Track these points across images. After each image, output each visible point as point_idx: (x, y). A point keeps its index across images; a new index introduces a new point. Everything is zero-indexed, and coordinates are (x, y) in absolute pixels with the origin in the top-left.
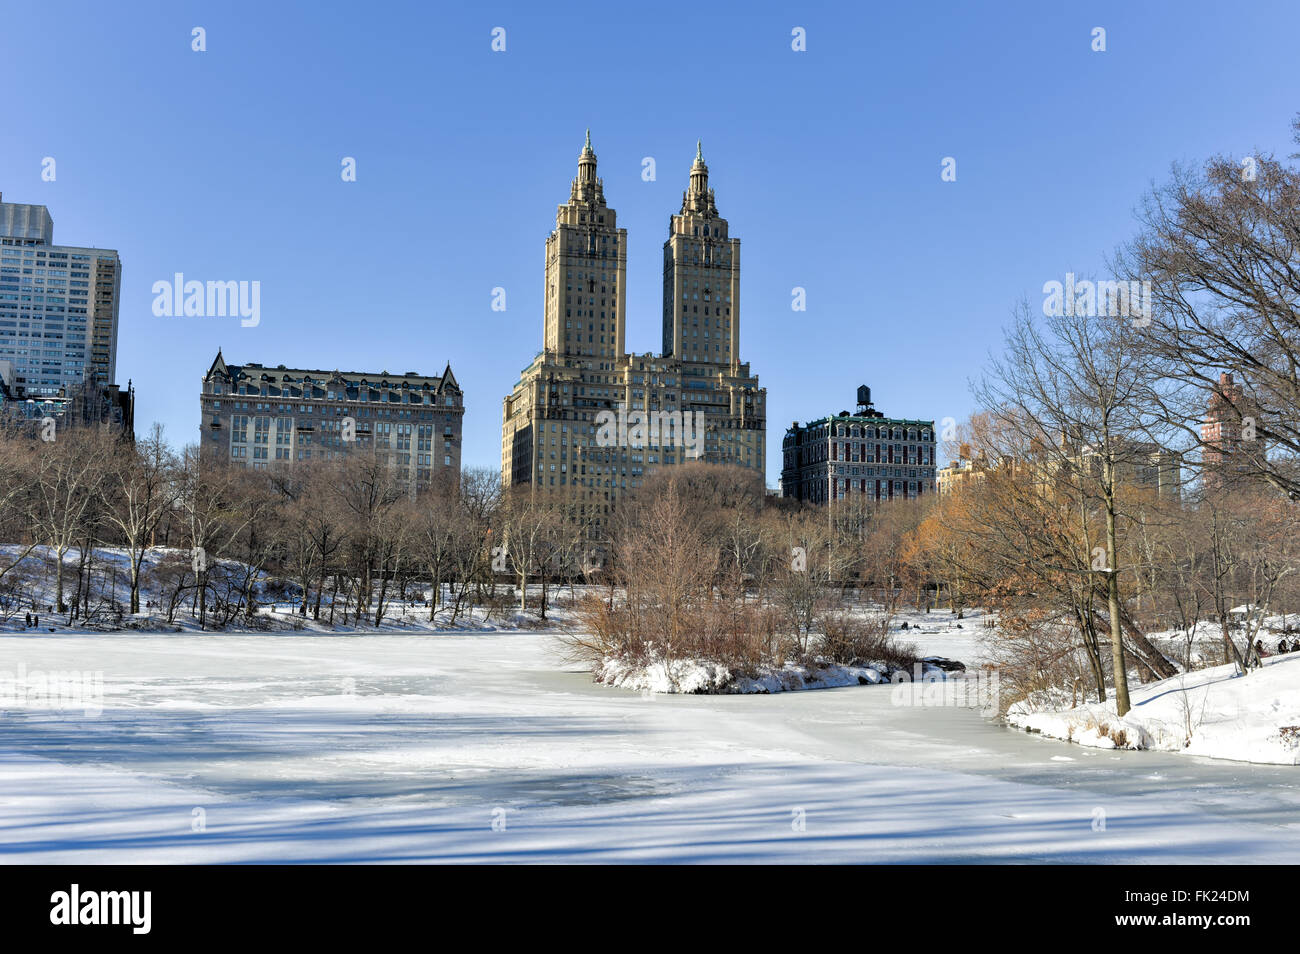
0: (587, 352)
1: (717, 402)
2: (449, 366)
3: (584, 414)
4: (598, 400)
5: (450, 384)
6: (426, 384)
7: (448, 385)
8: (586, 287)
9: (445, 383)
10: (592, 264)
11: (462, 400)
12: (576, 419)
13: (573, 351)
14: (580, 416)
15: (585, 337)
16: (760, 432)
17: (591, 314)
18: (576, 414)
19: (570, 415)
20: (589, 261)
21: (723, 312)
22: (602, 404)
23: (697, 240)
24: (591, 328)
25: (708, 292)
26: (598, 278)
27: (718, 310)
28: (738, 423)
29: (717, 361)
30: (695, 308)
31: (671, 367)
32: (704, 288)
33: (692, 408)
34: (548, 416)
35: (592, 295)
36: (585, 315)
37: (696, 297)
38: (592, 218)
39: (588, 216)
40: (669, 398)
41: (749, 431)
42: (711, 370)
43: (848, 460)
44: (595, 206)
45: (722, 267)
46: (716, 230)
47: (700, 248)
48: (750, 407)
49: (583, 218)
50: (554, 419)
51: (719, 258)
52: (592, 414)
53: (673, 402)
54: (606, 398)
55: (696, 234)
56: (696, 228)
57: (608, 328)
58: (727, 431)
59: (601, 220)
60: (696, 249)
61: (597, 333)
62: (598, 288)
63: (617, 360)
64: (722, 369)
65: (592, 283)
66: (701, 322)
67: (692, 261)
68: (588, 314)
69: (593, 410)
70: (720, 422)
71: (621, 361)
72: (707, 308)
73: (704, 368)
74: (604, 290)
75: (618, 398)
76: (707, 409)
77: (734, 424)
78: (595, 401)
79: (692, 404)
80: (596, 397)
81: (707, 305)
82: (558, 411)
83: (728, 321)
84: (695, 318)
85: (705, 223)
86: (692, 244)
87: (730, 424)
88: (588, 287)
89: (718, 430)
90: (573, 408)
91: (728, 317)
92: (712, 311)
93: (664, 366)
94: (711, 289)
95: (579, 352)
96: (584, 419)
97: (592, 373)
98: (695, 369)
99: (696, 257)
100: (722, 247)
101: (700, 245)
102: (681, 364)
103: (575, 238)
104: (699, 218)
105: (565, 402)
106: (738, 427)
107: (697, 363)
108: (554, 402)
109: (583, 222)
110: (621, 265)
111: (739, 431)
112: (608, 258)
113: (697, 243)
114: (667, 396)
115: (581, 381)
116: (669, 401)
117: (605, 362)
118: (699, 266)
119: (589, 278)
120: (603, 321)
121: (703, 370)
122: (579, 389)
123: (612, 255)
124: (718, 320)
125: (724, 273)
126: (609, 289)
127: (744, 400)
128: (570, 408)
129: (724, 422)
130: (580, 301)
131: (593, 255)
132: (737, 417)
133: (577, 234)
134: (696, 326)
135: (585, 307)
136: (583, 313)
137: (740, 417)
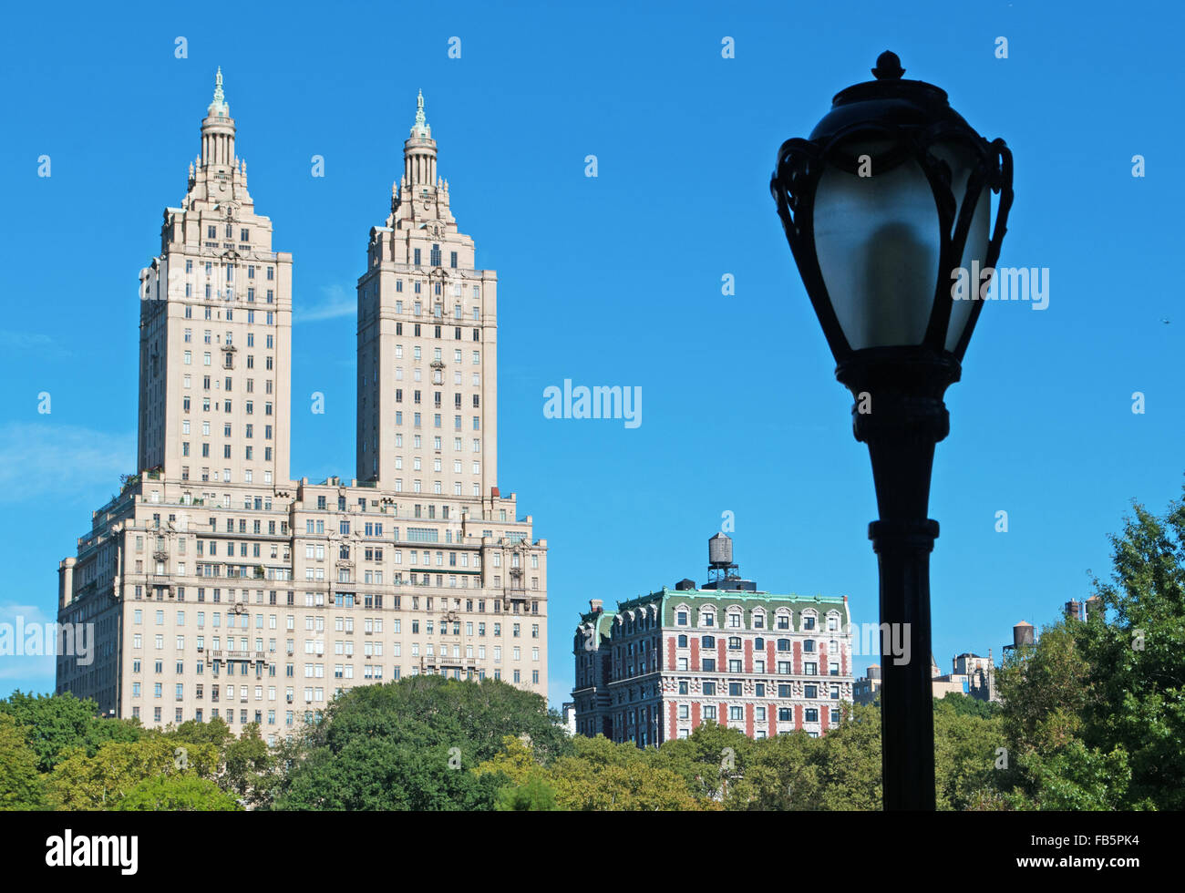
0: (224, 476)
1: (459, 568)
3: (217, 591)
4: (241, 565)
8: (218, 358)
10: (229, 317)
12: (201, 600)
13: (195, 476)
14: (209, 595)
15: (217, 451)
17: (228, 408)
18: (201, 591)
19: (191, 594)
20: (223, 312)
21: (467, 401)
22: (250, 571)
23: (420, 273)
24: (228, 432)
25: (439, 367)
26: (240, 342)
27: (458, 398)
28: (497, 606)
29: (456, 491)
30: (418, 396)
31: (375, 504)
32: (432, 361)
33: (413, 578)
34: (149, 595)
35: (229, 373)
36: (217, 408)
37: (417, 375)
38: (229, 233)
39: (221, 229)
40: (371, 559)
41: (516, 619)
42: (446, 508)
43: (695, 668)
44: (233, 212)
45: (466, 322)
46: (454, 255)
47: (425, 288)
48: (517, 574)
49: (212, 233)
50: (160, 599)
51: (458, 307)
52: (232, 590)
53: (379, 568)
54: (256, 561)
55: (418, 262)
56: (418, 252)
57: (259, 432)
58: (477, 619)
59: (245, 236)
60: (418, 289)
61: (239, 442)
62: (239, 360)
63: (277, 492)
64: (466, 505)
65: (230, 352)
66: (428, 419)
67: (412, 312)
68: (222, 407)
69: (232, 584)
70: (464, 602)
71: (283, 493)
72: (438, 396)
73: (434, 504)
74: (250, 363)
75: (280, 561)
76: (440, 581)
77: (490, 606)
78: (236, 568)
79: (412, 570)
80: (237, 558)
81: (438, 389)
82: (168, 587)
83: (476, 419)
84: (418, 415)
85: (433, 242)
86: (411, 280)
87: (482, 606)
88: (222, 358)
89: (460, 616)
90: (196, 581)
91: (478, 412)
92: (449, 400)
93: (362, 502)
94: (444, 362)
95: (205, 477)
96: (217, 600)
97: (231, 516)
98: (418, 506)
99: (419, 303)
100: (465, 285)
101: (425, 282)
102: (392, 498)
103: (199, 270)
104: (424, 233)
105: (181, 570)
106: (497, 611)
107: (420, 496)
108: (160, 569)
109: (212, 241)
110: (285, 318)
111: (499, 619)
112: (259, 306)
113: (420, 278)
114: (368, 555)
115: (209, 530)
116: (372, 565)
117: (254, 494)
118: (424, 319)
119: (223, 344)
120: (251, 419)
121: (432, 508)
122: (207, 543)
123: (266, 301)
124: (458, 418)
125: (467, 334)
126: (260, 362)
127: (507, 561)
128: (190, 580)
129: (470, 603)
130: (207, 384)
131: (230, 301)
132: (495, 594)
133: (202, 262)
134: (417, 428)
135: (217, 396)
136: (212, 406)
137: (500, 593)
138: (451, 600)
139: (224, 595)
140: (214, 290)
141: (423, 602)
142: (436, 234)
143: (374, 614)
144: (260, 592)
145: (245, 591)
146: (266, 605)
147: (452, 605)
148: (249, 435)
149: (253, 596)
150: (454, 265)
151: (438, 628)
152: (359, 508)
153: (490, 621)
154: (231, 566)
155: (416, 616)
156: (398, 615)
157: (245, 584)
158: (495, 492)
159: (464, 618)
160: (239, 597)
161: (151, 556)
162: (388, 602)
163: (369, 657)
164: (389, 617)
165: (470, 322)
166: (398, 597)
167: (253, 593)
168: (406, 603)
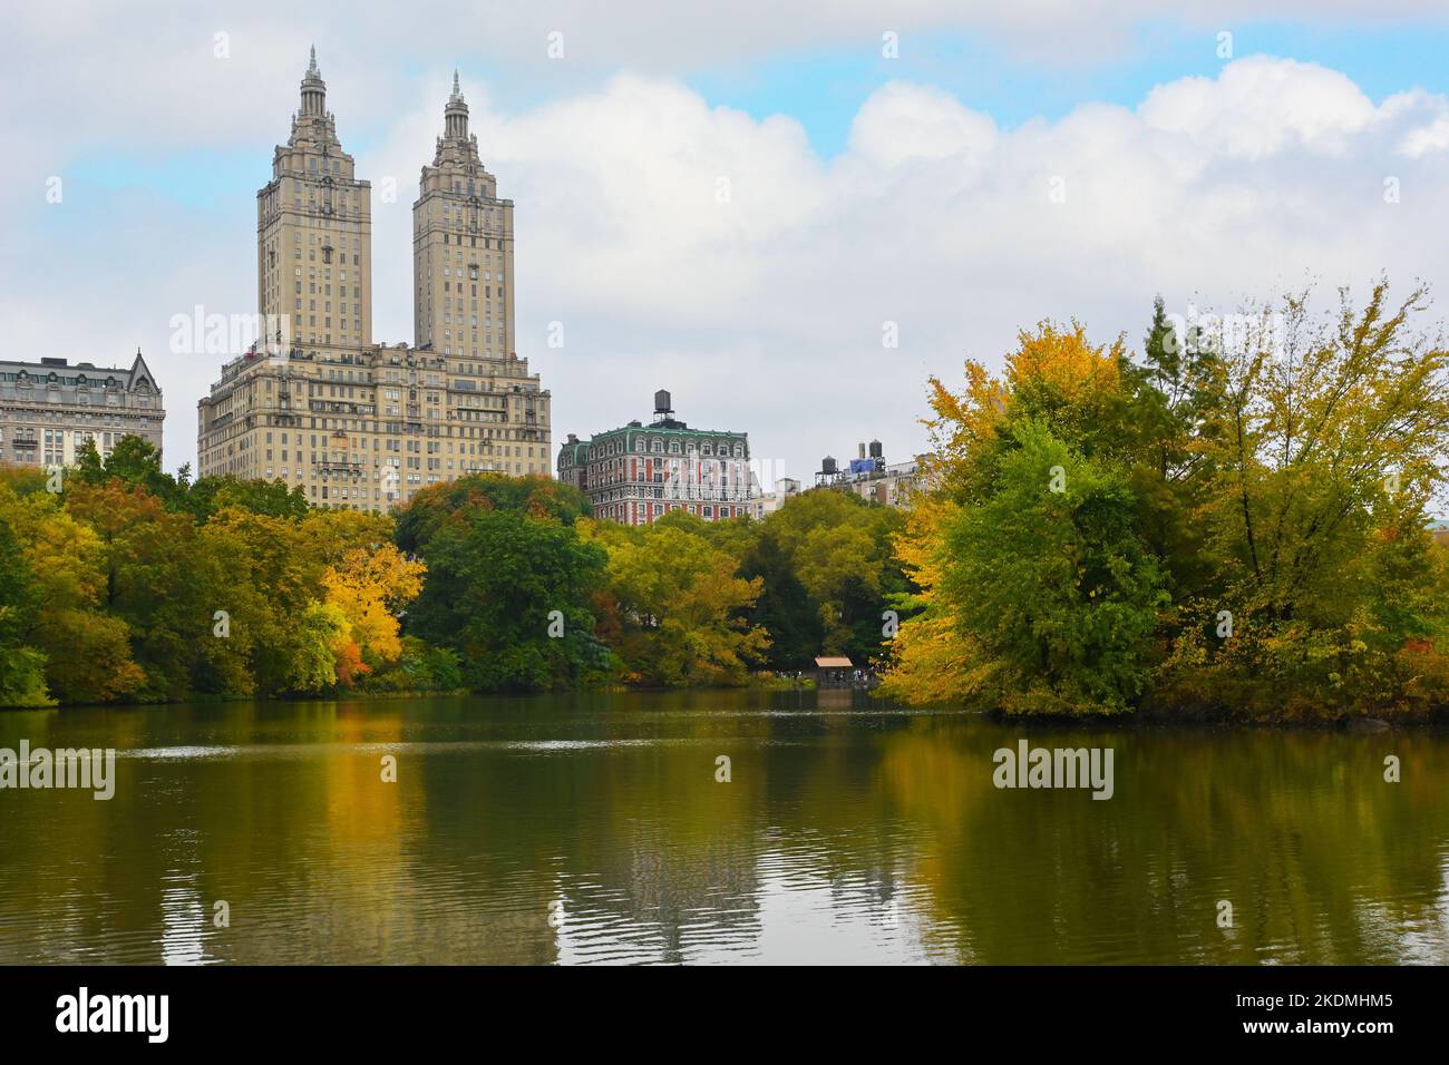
0: (326, 340)
1: (490, 408)
2: (139, 355)
3: (324, 421)
4: (340, 403)
5: (143, 378)
6: (111, 378)
7: (140, 379)
8: (320, 256)
9: (137, 376)
10: (327, 225)
11: (161, 402)
12: (314, 427)
14: (319, 423)
15: (320, 321)
16: (543, 446)
17: (328, 291)
18: (313, 420)
19: (306, 422)
20: (323, 221)
21: (493, 292)
22: (347, 408)
23: (460, 199)
24: (328, 308)
25: (475, 267)
26: (334, 244)
27: (487, 289)
28: (517, 435)
29: (488, 355)
30: (460, 285)
31: (433, 362)
32: (469, 262)
33: (460, 414)
34: (277, 422)
35: (327, 266)
36: (320, 292)
37: (459, 273)
38: (325, 163)
39: (320, 162)
40: (431, 401)
41: (531, 444)
42: (480, 367)
43: (649, 480)
45: (492, 235)
46: (483, 187)
47: (464, 210)
48: (531, 414)
49: (314, 164)
50: (285, 426)
51: (487, 224)
52: (335, 421)
53: (436, 407)
54: (351, 400)
55: (458, 191)
56: (458, 184)
57: (350, 309)
58: (504, 444)
59: (338, 167)
60: (459, 211)
61: (335, 316)
62: (335, 257)
63: (363, 352)
64: (492, 365)
65: (328, 250)
66: (467, 306)
67: (455, 227)
68: (323, 290)
69: (336, 416)
70: (495, 432)
71: (368, 352)
72: (474, 288)
73: (472, 363)
74: (343, 260)
75: (367, 400)
76: (478, 416)
77: (512, 435)
78: (337, 405)
79: (459, 409)
80: (337, 398)
81: (474, 282)
82: (290, 417)
83: (500, 304)
84: (460, 301)
85: (469, 177)
86: (454, 204)
87: (507, 435)
88: (323, 256)
89: (492, 442)
90: (309, 413)
91: (501, 299)
92: (481, 291)
93: (424, 360)
94: (479, 263)
95: (313, 341)
96: (324, 427)
98: (461, 365)
99: (459, 221)
100: (492, 210)
101: (463, 206)
102: (443, 358)
103: (305, 190)
104: (462, 172)
105: (298, 405)
106: (517, 439)
107: (463, 357)
108: (284, 405)
109: (314, 170)
111: (519, 444)
112: (348, 219)
113: (460, 203)
114: (429, 399)
115: (318, 377)
116: (432, 405)
117: (348, 353)
118: (464, 233)
119: (323, 244)
121: (470, 366)
122: (316, 387)
123: (352, 215)
124: (488, 303)
125: (494, 244)
126: (350, 259)
127: (524, 404)
128: (305, 413)
129: (499, 433)
130: (312, 273)
131: (328, 214)
132: (516, 426)
133: (307, 185)
134: (460, 309)
135: (320, 282)
136: (317, 290)
137: (519, 426)
138: (486, 431)
139: (330, 424)
140: (317, 205)
141: (467, 431)
142: (471, 171)
143: (434, 439)
144: (355, 422)
145: (344, 421)
146: (359, 432)
147: (487, 434)
148: (343, 311)
149: (350, 425)
150: (483, 194)
151: (477, 450)
152: (422, 365)
153: (513, 446)
154: (333, 403)
155: (462, 441)
156: (450, 440)
157: (344, 416)
158: (513, 356)
159: (495, 444)
160: (340, 425)
161: (277, 394)
162: (443, 431)
163: (431, 469)
164: (444, 442)
165: (495, 236)
166: (450, 428)
167: (349, 423)
168: (456, 431)
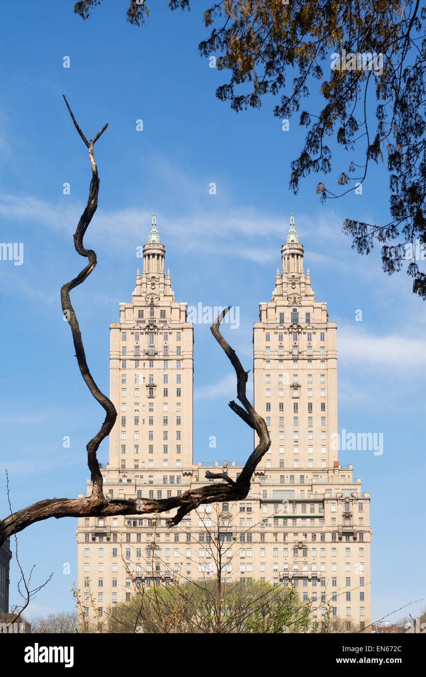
0: (151, 465)
1: (308, 514)
3: (139, 535)
4: (156, 518)
8: (144, 392)
10: (151, 365)
12: (128, 541)
13: (130, 465)
14: (134, 537)
15: (144, 449)
17: (151, 422)
18: (128, 535)
19: (122, 538)
20: (147, 362)
21: (317, 408)
23: (282, 328)
24: (151, 437)
25: (296, 387)
26: (158, 380)
27: (310, 406)
28: (334, 537)
29: (310, 465)
30: (281, 406)
32: (291, 383)
33: (276, 522)
34: (94, 539)
35: (151, 400)
36: (144, 423)
37: (281, 393)
38: (152, 313)
39: (147, 312)
40: (244, 511)
41: (348, 545)
42: (302, 477)
44: (155, 300)
45: (314, 357)
46: (308, 315)
47: (285, 337)
48: (347, 516)
49: (141, 314)
50: (101, 542)
51: (310, 347)
52: (149, 534)
53: (249, 516)
54: (166, 516)
55: (282, 321)
56: (282, 315)
57: (172, 436)
58: (319, 546)
59: (163, 314)
60: (281, 338)
61: (158, 443)
62: (158, 392)
63: (184, 472)
64: (316, 474)
65: (151, 387)
66: (289, 421)
67: (276, 353)
68: (147, 421)
69: (151, 530)
70: (310, 536)
71: (188, 472)
72: (296, 406)
73: (294, 474)
74: (166, 393)
77: (328, 537)
78: (153, 521)
79: (275, 517)
81: (296, 401)
82: (106, 534)
83: (323, 418)
84: (281, 418)
85: (293, 308)
86: (276, 333)
87: (323, 537)
88: (147, 392)
89: (307, 544)
90: (125, 529)
91: (323, 414)
92: (304, 407)
94: (300, 383)
95: (136, 466)
96: (139, 541)
97: (152, 488)
98: (282, 477)
99: (281, 347)
100: (314, 333)
101: (286, 333)
102: (263, 472)
103: (131, 338)
104: (286, 303)
105: (115, 523)
106: (334, 541)
107: (284, 470)
108: (101, 523)
109: (141, 319)
110: (187, 364)
111: (335, 545)
112: (170, 357)
113: (283, 331)
116: (245, 514)
117: (168, 474)
118: (285, 357)
119: (147, 382)
120: (166, 428)
121: (292, 477)
123: (175, 354)
124: (310, 418)
125: (316, 364)
126: (172, 392)
127: (341, 508)
128: (121, 529)
129: (314, 536)
130: (137, 408)
131: (151, 356)
132: (332, 529)
133: (132, 333)
134: (282, 426)
135: (144, 415)
136: (141, 421)
137: (336, 529)
138: (300, 535)
139: (144, 537)
140: (141, 349)
141: (280, 537)
142: (295, 302)
143: (246, 546)
144: (168, 534)
145: (158, 534)
146: (171, 543)
147: (301, 538)
148: (166, 438)
149: (163, 538)
150: (308, 321)
151: (291, 553)
153: (329, 547)
155: (275, 546)
156: (263, 545)
157: (159, 530)
158: (336, 465)
159: (309, 546)
160: (153, 538)
162: (256, 537)
163: (243, 573)
164: (256, 547)
165: (318, 357)
166: (263, 535)
167: (163, 536)
168: (269, 537)
